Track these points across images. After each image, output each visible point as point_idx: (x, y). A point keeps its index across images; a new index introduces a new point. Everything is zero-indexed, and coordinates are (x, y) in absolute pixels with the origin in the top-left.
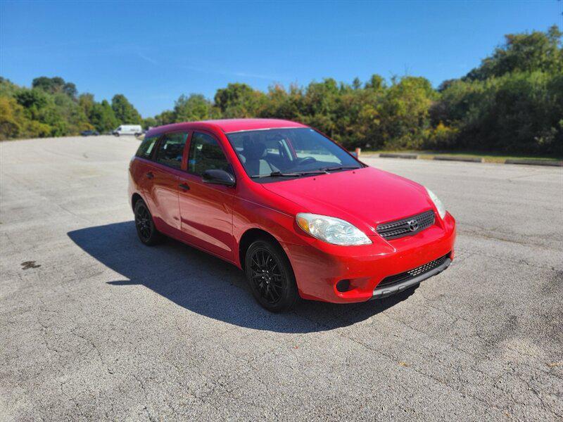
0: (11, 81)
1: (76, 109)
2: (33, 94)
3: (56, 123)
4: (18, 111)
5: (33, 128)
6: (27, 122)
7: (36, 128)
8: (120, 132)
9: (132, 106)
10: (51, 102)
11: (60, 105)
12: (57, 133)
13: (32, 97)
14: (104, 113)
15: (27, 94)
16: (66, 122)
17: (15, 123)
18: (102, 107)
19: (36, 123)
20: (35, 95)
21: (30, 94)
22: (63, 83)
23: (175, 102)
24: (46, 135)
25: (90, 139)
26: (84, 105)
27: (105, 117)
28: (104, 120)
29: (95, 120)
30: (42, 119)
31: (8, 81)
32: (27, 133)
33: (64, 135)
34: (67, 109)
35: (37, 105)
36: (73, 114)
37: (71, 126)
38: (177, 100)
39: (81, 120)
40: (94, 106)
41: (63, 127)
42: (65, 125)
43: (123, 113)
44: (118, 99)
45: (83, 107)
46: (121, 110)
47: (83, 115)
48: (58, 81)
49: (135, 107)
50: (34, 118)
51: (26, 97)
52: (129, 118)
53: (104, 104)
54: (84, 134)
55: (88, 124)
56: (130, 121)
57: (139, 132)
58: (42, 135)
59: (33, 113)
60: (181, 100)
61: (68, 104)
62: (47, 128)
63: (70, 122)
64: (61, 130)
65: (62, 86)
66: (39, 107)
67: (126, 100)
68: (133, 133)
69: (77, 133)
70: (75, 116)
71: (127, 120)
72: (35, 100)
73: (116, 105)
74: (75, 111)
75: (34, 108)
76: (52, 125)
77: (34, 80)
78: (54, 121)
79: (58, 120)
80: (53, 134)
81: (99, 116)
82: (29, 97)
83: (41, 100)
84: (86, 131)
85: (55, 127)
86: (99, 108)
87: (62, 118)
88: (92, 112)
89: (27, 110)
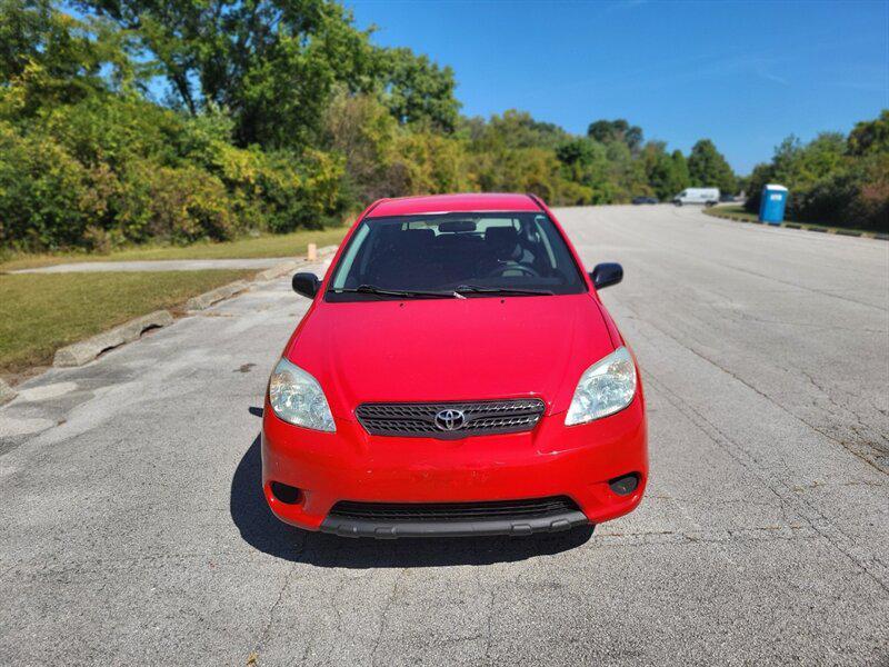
0: (564, 128)
1: (633, 164)
2: (579, 145)
3: (601, 186)
4: (556, 169)
5: (570, 193)
6: (563, 184)
7: (575, 193)
8: (683, 199)
9: (722, 157)
10: (600, 156)
11: (612, 159)
12: (600, 200)
13: (578, 150)
14: (673, 170)
15: (572, 145)
16: (616, 185)
17: (548, 185)
18: (671, 162)
19: (575, 186)
20: (582, 147)
21: (576, 147)
22: (627, 128)
23: (776, 148)
24: (585, 201)
25: (645, 209)
26: (646, 158)
27: (673, 176)
28: (670, 182)
29: (658, 180)
30: (585, 181)
31: (560, 129)
32: (563, 199)
33: (609, 203)
34: (620, 164)
35: (582, 160)
36: (627, 172)
37: (621, 190)
38: (779, 146)
39: (636, 180)
40: (659, 161)
41: (610, 191)
42: (613, 188)
43: (706, 167)
44: (703, 148)
45: (643, 162)
46: (702, 165)
47: (641, 173)
48: (620, 125)
49: (727, 159)
50: (574, 179)
51: (570, 149)
52: (713, 177)
53: (676, 156)
54: (635, 202)
55: (644, 187)
56: (715, 181)
57: (713, 199)
58: (580, 203)
59: (574, 172)
60: (786, 145)
61: (622, 157)
62: (588, 192)
63: (620, 184)
64: (606, 195)
65: (625, 132)
66: (583, 163)
67: (714, 148)
68: (704, 200)
69: (628, 201)
70: (629, 176)
71: (709, 180)
72: (580, 155)
73: (698, 156)
74: (629, 168)
75: (577, 165)
76: (596, 188)
77: (592, 126)
78: (599, 183)
79: (605, 181)
80: (595, 201)
81: (663, 175)
82: (574, 149)
83: (589, 153)
84: (640, 198)
85: (598, 192)
86: (666, 163)
87: (610, 178)
88: (655, 169)
89: (568, 167)
